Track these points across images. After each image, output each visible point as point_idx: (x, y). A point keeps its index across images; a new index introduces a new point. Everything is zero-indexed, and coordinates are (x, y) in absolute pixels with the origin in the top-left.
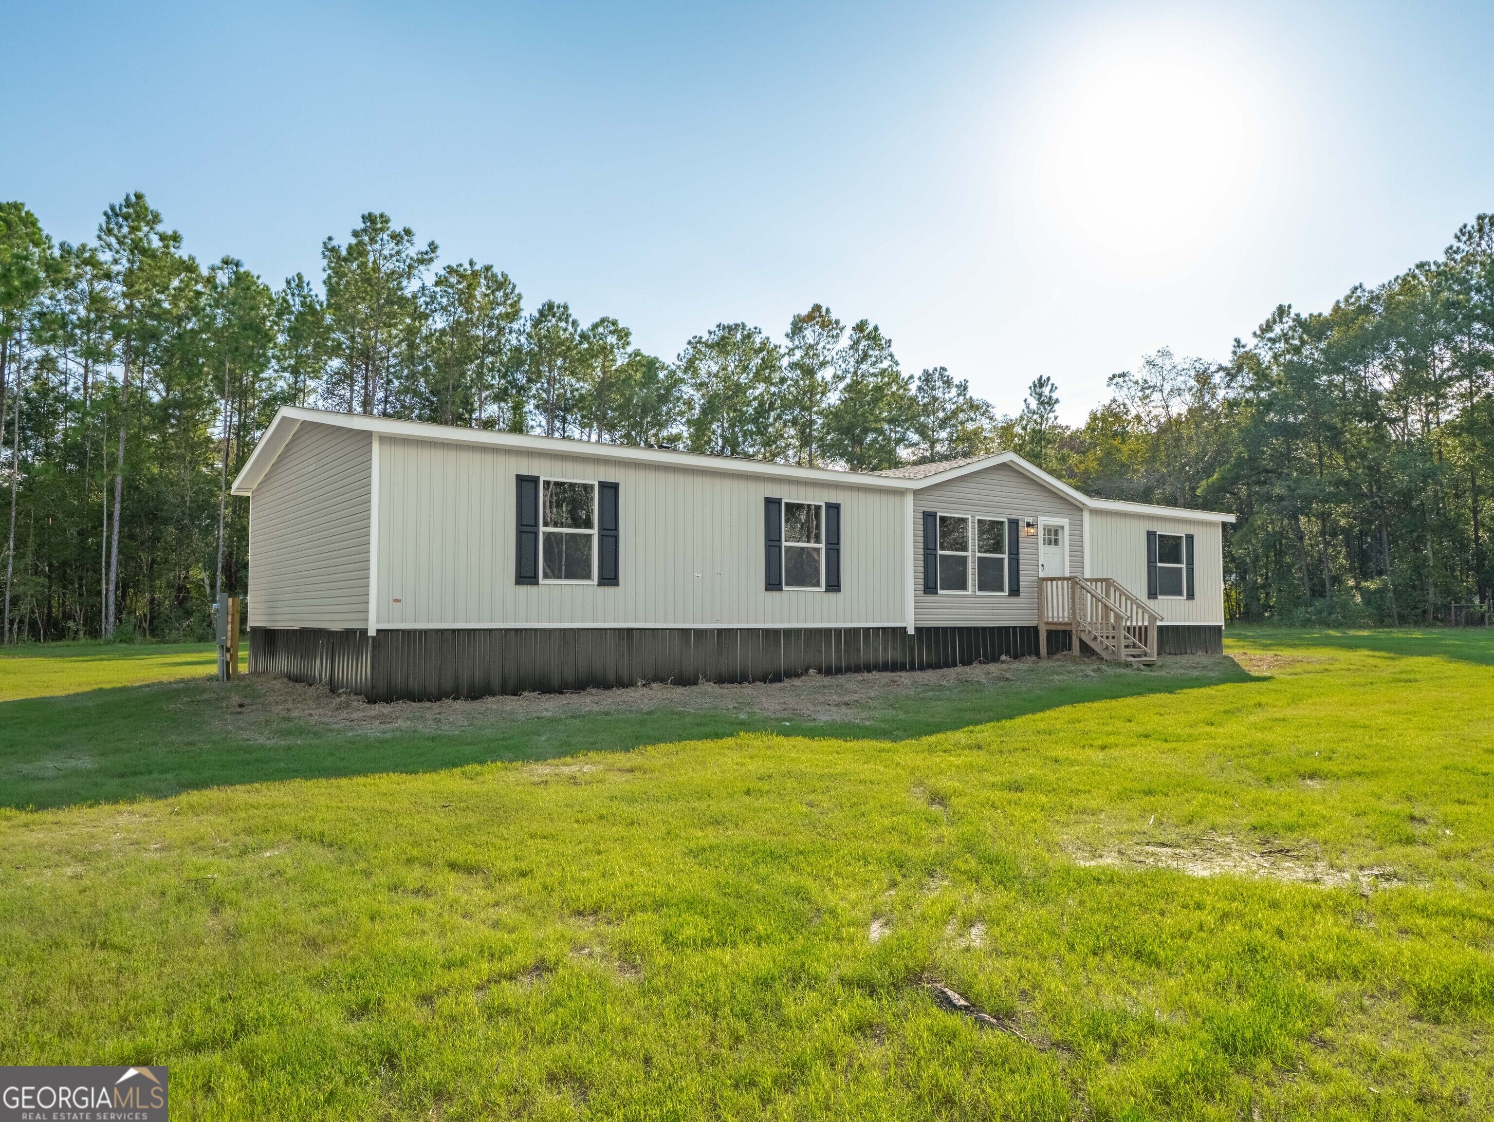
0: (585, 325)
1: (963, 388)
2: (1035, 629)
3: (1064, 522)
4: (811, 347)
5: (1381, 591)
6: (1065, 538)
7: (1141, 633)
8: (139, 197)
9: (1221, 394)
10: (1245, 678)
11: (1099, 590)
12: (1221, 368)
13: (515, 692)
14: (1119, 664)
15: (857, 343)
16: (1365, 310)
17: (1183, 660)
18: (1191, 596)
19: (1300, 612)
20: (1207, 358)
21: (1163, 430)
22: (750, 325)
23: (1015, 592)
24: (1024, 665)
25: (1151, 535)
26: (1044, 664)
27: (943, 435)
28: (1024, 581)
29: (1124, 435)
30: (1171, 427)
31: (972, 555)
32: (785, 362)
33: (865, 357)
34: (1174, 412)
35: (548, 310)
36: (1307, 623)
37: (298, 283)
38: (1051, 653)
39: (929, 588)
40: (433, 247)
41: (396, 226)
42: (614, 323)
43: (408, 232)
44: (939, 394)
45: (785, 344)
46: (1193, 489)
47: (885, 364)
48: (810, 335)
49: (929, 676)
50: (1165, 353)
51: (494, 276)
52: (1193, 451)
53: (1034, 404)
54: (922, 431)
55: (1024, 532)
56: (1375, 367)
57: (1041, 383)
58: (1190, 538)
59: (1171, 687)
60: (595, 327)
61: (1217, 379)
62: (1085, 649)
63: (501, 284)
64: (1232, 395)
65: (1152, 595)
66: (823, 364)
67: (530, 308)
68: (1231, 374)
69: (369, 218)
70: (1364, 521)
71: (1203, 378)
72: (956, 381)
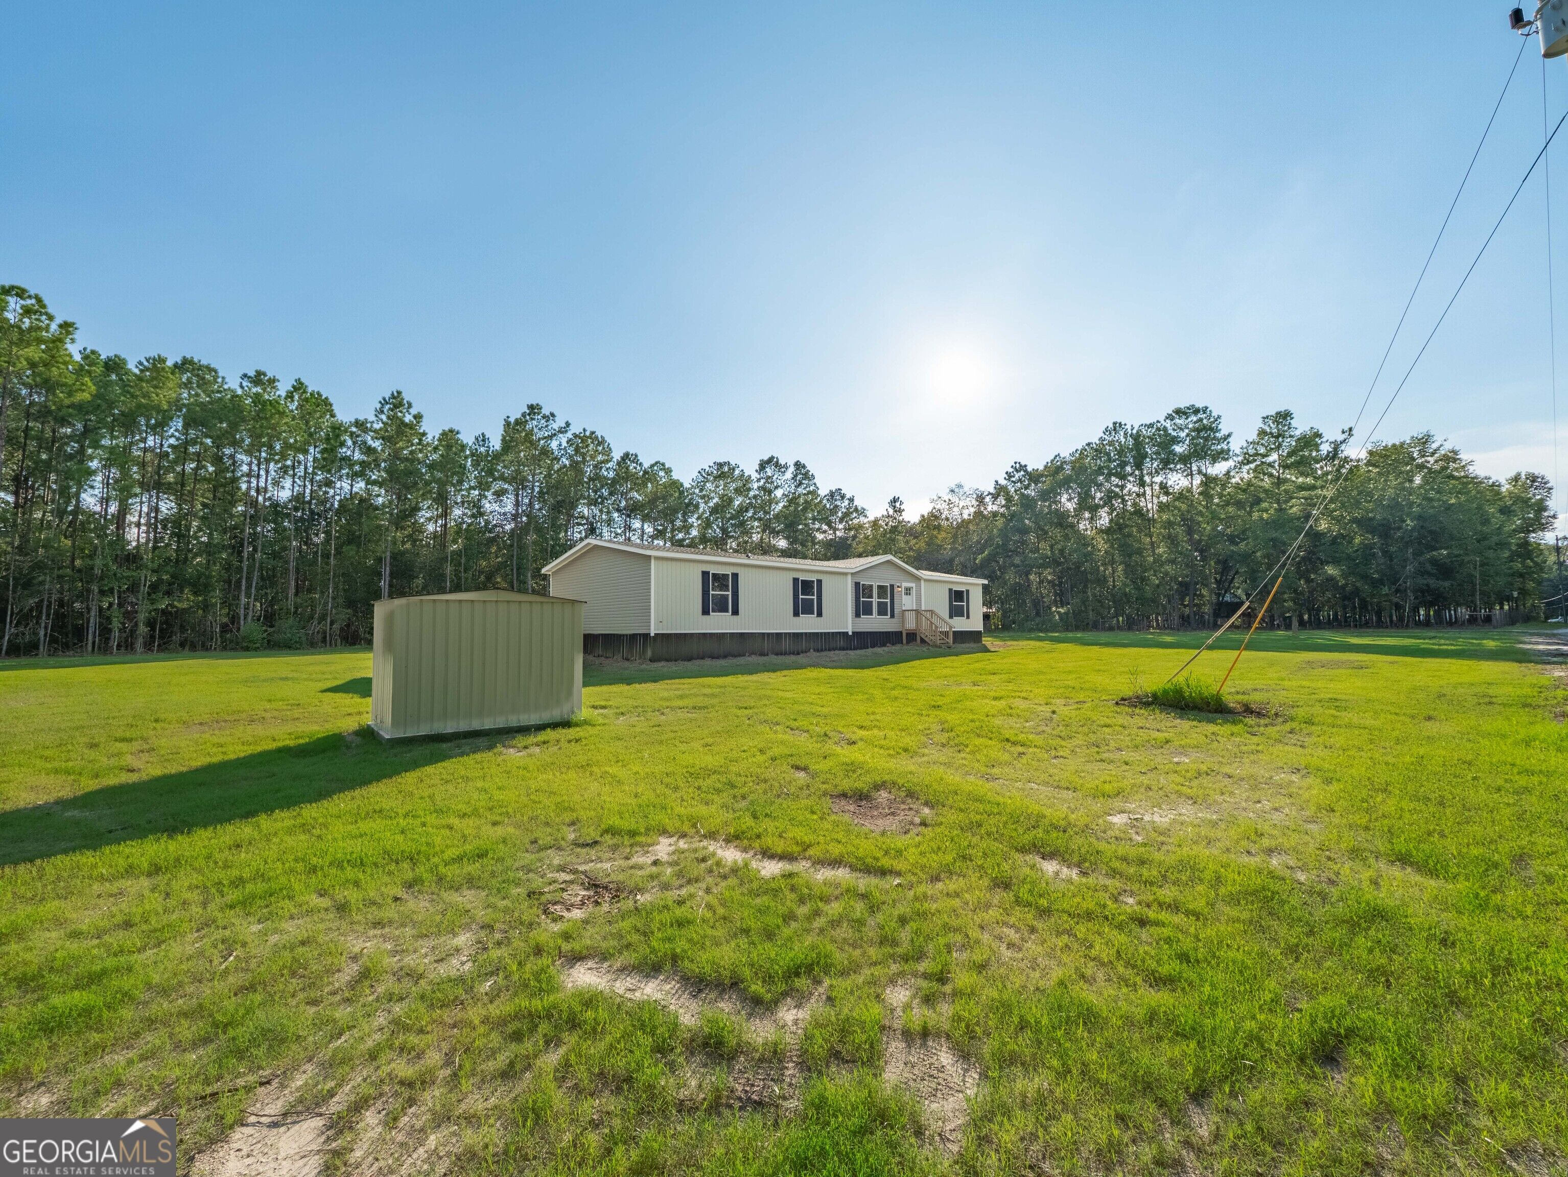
0: (646, 465)
1: (851, 500)
2: (901, 633)
3: (913, 585)
4: (769, 477)
5: (1066, 614)
6: (914, 592)
7: (946, 634)
8: (399, 393)
9: (989, 508)
10: (989, 651)
11: (928, 615)
12: (989, 494)
13: (703, 658)
14: (936, 646)
15: (796, 476)
16: (1060, 469)
17: (963, 645)
18: (968, 617)
19: (1029, 624)
20: (982, 489)
21: (959, 526)
22: (733, 463)
23: (892, 616)
24: (897, 647)
25: (950, 590)
26: (905, 647)
27: (841, 526)
28: (896, 611)
29: (938, 528)
30: (964, 524)
31: (875, 600)
32: (755, 486)
33: (800, 484)
34: (966, 517)
35: (626, 456)
36: (1031, 630)
37: (483, 439)
38: (908, 643)
39: (857, 615)
40: (568, 424)
41: (546, 411)
42: (663, 465)
43: (553, 415)
44: (838, 503)
45: (755, 476)
46: (975, 559)
47: (812, 488)
48: (769, 471)
49: (859, 652)
50: (960, 486)
51: (597, 437)
52: (975, 538)
53: (891, 512)
54: (829, 524)
55: (896, 590)
56: (1064, 498)
57: (895, 500)
58: (968, 591)
59: (957, 654)
60: (652, 466)
61: (988, 499)
62: (923, 641)
63: (602, 442)
64: (995, 508)
65: (951, 617)
66: (776, 487)
67: (617, 455)
68: (995, 497)
69: (531, 407)
70: (1059, 578)
71: (980, 499)
72: (848, 496)
